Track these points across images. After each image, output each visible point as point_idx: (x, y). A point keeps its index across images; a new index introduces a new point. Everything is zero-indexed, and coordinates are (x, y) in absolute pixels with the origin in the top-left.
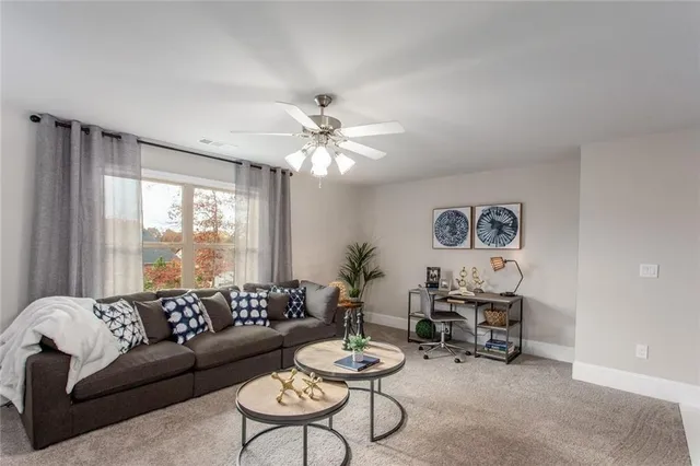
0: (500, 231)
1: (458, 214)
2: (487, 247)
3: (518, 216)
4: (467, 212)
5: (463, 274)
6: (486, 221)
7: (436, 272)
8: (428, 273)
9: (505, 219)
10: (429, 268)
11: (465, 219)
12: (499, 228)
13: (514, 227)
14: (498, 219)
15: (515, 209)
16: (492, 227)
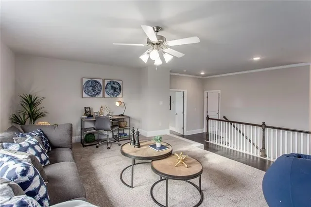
0: (115, 91)
1: (96, 82)
2: (110, 97)
3: (121, 85)
4: (101, 82)
5: (101, 109)
6: (109, 86)
7: (88, 109)
8: (85, 110)
9: (116, 86)
10: (85, 108)
11: (100, 84)
12: (114, 89)
13: (120, 89)
14: (114, 86)
15: (120, 82)
16: (112, 89)
